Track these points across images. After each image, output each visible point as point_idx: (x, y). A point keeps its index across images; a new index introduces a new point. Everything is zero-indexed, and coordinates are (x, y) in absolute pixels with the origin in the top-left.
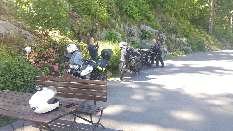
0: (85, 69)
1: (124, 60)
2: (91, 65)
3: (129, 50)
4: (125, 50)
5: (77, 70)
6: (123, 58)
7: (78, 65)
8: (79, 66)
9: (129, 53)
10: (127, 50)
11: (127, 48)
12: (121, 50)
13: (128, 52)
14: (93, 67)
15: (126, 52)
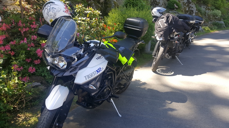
0: (85, 65)
1: (161, 39)
2: (103, 54)
3: (172, 21)
4: (164, 20)
5: (64, 71)
6: (159, 35)
7: (64, 56)
8: (70, 60)
9: (171, 26)
10: (167, 21)
11: (168, 17)
12: (155, 20)
13: (169, 24)
14: (107, 59)
15: (166, 24)
